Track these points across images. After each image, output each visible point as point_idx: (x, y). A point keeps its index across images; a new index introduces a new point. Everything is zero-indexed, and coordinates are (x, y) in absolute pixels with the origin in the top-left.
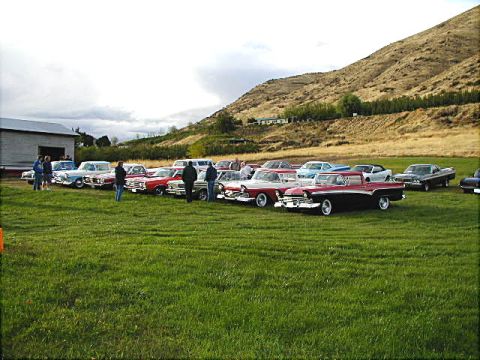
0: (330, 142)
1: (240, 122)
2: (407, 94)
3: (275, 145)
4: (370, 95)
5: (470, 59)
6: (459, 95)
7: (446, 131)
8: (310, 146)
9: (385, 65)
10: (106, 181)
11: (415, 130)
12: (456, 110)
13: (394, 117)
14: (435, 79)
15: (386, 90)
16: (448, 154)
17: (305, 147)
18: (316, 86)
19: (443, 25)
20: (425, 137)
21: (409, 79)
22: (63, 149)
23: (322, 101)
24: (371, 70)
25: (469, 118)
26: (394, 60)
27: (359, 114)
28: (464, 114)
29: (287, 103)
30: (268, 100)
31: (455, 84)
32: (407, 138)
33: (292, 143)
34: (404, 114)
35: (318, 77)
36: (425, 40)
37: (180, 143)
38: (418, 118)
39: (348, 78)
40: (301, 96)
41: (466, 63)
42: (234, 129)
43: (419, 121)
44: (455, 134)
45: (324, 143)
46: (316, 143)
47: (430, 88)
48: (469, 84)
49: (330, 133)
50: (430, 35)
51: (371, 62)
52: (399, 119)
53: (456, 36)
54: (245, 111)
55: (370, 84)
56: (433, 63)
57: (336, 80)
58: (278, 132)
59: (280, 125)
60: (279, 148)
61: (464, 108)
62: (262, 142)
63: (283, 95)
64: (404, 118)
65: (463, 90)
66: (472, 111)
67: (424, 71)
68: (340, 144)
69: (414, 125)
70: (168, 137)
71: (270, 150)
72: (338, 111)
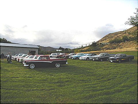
1: (98, 44)
18: (120, 34)
27: (127, 41)
30: (109, 38)
33: (109, 49)
40: (117, 37)
45: (117, 48)
49: (119, 46)
57: (125, 33)
58: (107, 46)
62: (102, 49)
63: (112, 37)
72: (122, 40)
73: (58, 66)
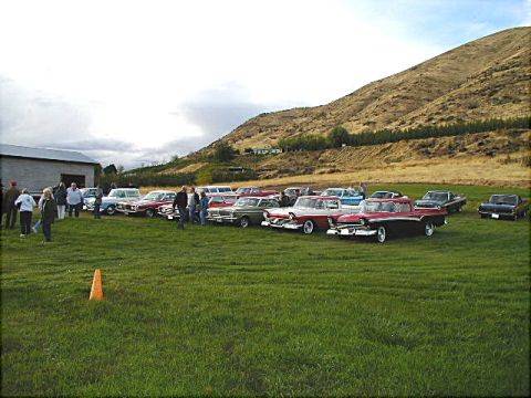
0: (323, 170)
1: (238, 152)
2: (388, 127)
3: (272, 173)
4: (355, 128)
5: (441, 98)
6: (436, 129)
7: (427, 161)
8: (304, 173)
9: (367, 102)
10: (140, 207)
11: (399, 160)
12: (434, 142)
13: (379, 148)
14: (412, 115)
15: (368, 123)
16: (438, 181)
17: (300, 174)
18: (304, 119)
19: (414, 68)
20: (409, 166)
21: (389, 115)
23: (310, 133)
24: (354, 106)
25: (445, 150)
26: (374, 98)
27: (347, 145)
28: (441, 146)
29: (279, 135)
30: (261, 131)
31: (430, 120)
32: (393, 166)
33: (287, 171)
34: (388, 145)
35: (306, 112)
36: (401, 80)
37: (182, 171)
38: (401, 149)
39: (334, 113)
40: (291, 128)
41: (438, 101)
42: (233, 158)
43: (402, 151)
44: (436, 164)
45: (317, 171)
46: (309, 171)
47: (408, 122)
48: (442, 120)
49: (322, 161)
50: (405, 76)
51: (354, 98)
52: (385, 150)
53: (427, 78)
54: (240, 142)
55: (354, 118)
56: (409, 101)
57: (323, 115)
58: (274, 161)
59: (275, 154)
60: (275, 176)
61: (440, 140)
62: (259, 170)
63: (275, 128)
64: (388, 148)
65: (439, 125)
66: (447, 143)
67: (402, 108)
68: (332, 172)
69: (398, 156)
70: (170, 165)
71: (267, 178)
72: (328, 142)
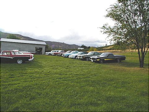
22: (42, 48)
73: (20, 62)
